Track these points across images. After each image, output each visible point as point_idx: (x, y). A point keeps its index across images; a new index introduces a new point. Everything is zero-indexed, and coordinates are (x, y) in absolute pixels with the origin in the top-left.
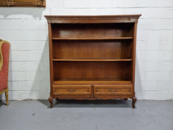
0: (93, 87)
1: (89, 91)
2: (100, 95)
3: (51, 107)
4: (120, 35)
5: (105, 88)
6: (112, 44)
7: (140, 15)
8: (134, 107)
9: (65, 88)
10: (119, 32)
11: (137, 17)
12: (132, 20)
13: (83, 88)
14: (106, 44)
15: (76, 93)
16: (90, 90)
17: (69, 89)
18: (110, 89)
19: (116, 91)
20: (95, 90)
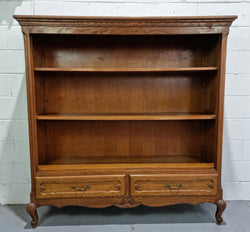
0: (128, 178)
1: (119, 189)
2: (145, 197)
3: (34, 225)
4: (188, 61)
5: (157, 181)
6: (172, 81)
7: (235, 18)
8: (219, 221)
9: (65, 183)
10: (187, 54)
11: (228, 21)
12: (216, 30)
13: (107, 181)
14: (159, 81)
15: (92, 192)
16: (122, 185)
17: (73, 185)
18: (168, 184)
19: (181, 187)
20: (133, 185)
